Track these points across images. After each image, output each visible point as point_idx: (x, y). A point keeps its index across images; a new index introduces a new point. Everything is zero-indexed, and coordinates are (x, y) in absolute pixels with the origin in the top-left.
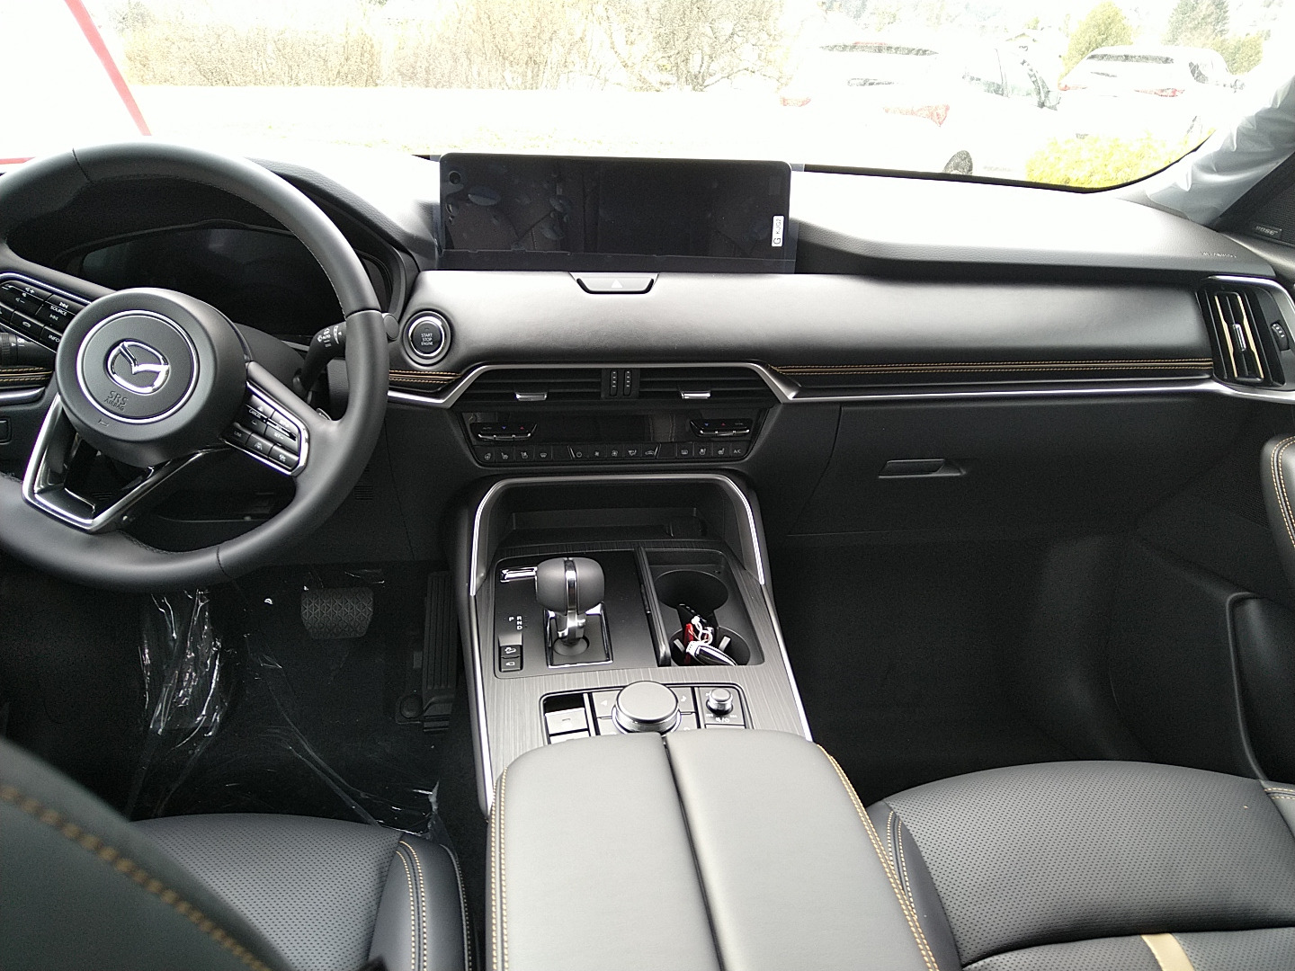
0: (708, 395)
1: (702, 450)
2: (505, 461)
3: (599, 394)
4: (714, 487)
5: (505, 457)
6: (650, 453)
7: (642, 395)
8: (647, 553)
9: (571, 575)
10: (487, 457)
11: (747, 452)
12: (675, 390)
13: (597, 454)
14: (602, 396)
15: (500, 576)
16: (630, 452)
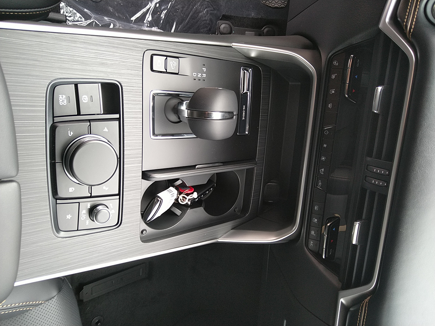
0: (354, 242)
1: (316, 220)
2: (330, 76)
3: (371, 157)
4: (291, 221)
5: (333, 77)
6: (320, 184)
7: (364, 191)
8: (254, 168)
9: (216, 115)
10: (335, 63)
11: (310, 250)
12: (364, 217)
13: (325, 146)
14: (369, 159)
15: (246, 66)
16: (323, 170)
